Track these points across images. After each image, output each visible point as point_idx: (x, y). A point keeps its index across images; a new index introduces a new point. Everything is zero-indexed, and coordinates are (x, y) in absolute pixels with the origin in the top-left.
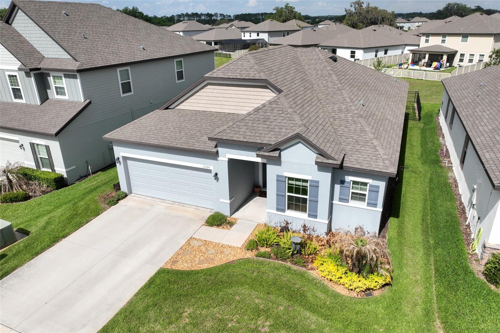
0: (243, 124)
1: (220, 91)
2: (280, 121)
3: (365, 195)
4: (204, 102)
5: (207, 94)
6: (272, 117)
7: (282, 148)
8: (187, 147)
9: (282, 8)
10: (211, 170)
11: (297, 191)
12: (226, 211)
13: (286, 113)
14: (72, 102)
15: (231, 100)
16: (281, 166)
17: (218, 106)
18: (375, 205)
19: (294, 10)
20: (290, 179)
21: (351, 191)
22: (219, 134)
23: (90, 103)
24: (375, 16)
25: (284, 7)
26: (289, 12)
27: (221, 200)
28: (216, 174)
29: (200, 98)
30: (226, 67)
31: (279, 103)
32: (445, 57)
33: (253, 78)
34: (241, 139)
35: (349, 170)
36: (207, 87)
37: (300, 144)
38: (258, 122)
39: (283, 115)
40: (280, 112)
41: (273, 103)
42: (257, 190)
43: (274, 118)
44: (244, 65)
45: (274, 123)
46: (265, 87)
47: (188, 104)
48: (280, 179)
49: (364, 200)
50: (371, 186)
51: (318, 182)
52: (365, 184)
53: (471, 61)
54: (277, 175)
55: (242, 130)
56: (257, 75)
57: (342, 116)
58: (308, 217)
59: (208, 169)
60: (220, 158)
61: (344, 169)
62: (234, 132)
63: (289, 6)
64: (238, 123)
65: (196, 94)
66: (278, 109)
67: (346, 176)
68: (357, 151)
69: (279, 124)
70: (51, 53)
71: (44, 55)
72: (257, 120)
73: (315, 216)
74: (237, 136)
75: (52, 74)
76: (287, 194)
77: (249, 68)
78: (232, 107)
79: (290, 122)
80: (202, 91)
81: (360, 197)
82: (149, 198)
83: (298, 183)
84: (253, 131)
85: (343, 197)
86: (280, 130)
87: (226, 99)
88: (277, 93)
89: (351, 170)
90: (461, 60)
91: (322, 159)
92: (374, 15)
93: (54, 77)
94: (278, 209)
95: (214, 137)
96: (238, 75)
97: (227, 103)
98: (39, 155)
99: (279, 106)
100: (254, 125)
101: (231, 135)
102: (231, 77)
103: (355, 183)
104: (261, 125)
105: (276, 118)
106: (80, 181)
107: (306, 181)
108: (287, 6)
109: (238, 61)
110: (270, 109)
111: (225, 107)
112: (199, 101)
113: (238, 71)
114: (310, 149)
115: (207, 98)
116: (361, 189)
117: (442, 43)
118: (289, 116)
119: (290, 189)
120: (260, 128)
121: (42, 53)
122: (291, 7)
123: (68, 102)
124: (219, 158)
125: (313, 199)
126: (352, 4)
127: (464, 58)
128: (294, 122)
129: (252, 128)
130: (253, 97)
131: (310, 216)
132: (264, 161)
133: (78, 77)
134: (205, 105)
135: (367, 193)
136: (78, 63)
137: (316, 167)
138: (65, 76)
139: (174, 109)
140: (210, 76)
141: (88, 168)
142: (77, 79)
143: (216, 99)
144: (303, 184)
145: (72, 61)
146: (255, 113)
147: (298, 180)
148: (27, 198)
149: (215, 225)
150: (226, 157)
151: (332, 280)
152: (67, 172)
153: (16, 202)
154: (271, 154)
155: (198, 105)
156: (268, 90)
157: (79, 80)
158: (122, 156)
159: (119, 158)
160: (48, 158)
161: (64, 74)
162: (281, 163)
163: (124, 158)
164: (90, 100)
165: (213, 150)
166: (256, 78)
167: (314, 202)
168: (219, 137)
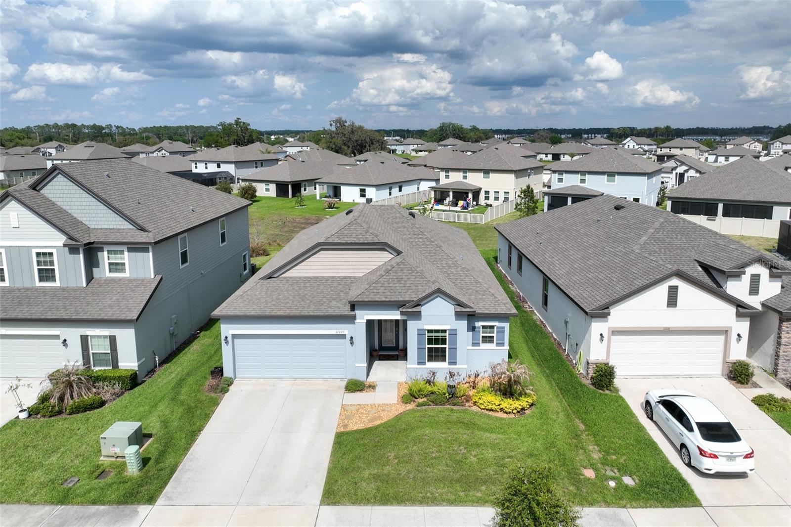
0: (380, 285)
1: (334, 256)
2: (413, 280)
3: (493, 337)
4: (316, 267)
5: (320, 260)
6: (404, 277)
7: (422, 303)
8: (323, 314)
9: (230, 124)
10: (345, 335)
11: (437, 341)
12: (361, 376)
13: (415, 272)
14: (135, 280)
15: (347, 263)
16: (421, 320)
17: (331, 271)
18: (503, 344)
19: (249, 127)
20: (430, 331)
21: (482, 335)
22: (359, 297)
23: (161, 279)
24: (362, 137)
25: (233, 122)
26: (242, 130)
27: (357, 365)
28: (352, 338)
29: (312, 263)
30: (339, 232)
31: (407, 264)
32: (470, 196)
33: (372, 242)
34: (384, 299)
36: (320, 253)
37: (439, 298)
38: (393, 283)
39: (413, 274)
40: (410, 272)
41: (400, 264)
42: (375, 354)
43: (407, 277)
44: (357, 230)
45: (408, 282)
46: (384, 250)
47: (297, 271)
48: (421, 333)
49: (492, 342)
50: (498, 328)
51: (456, 330)
52: (492, 327)
53: (497, 199)
54: (417, 329)
55: (380, 291)
56: (375, 239)
57: (453, 270)
58: (449, 365)
59: (343, 333)
60: (357, 321)
61: (476, 316)
62: (373, 294)
63: (241, 122)
64: (374, 285)
65: (307, 261)
66: (407, 269)
67: (476, 323)
68: (481, 299)
69: (414, 283)
70: (102, 223)
71: (89, 226)
72: (391, 280)
73: (455, 363)
74: (378, 296)
75: (106, 248)
76: (427, 346)
77: (364, 232)
78: (347, 271)
79: (423, 280)
80: (314, 256)
81: (488, 340)
82: (262, 380)
83: (437, 334)
84: (392, 291)
85: (475, 342)
86: (417, 288)
87: (341, 263)
88: (396, 254)
89: (483, 316)
90: (487, 198)
91: (459, 309)
92: (360, 136)
93: (109, 252)
94: (419, 363)
95: (355, 300)
96: (355, 239)
97: (342, 267)
98: (92, 350)
99: (407, 267)
100: (391, 285)
101: (371, 296)
102: (349, 242)
103: (484, 327)
104: (398, 285)
105: (409, 277)
106: (150, 377)
107: (444, 331)
108: (237, 122)
109: (349, 225)
110: (400, 269)
111: (340, 271)
112: (309, 267)
113: (354, 235)
114: (448, 302)
115: (319, 264)
116: (490, 333)
117: (463, 179)
118: (419, 274)
119: (430, 341)
120: (398, 288)
121: (87, 223)
122: (244, 123)
123: (130, 280)
125: (453, 347)
126: (332, 122)
127: (490, 196)
128: (427, 280)
129: (389, 288)
130: (371, 259)
131: (450, 363)
132: (405, 318)
133: (150, 249)
134: (317, 271)
135: (495, 335)
136: (150, 234)
137: (454, 317)
138: (130, 250)
139: (278, 278)
140: (325, 242)
141: (155, 360)
142: (149, 252)
143: (330, 263)
144: (440, 334)
145: (138, 232)
146: (387, 274)
147: (437, 331)
148: (102, 404)
149: (358, 391)
150: (363, 319)
151: (491, 410)
152: (138, 366)
153: (90, 410)
154: (414, 309)
155: (308, 271)
156: (386, 252)
157: (151, 254)
158: (232, 335)
159: (226, 338)
160: (109, 352)
161: (128, 247)
162: (421, 317)
163: (235, 336)
164: (161, 276)
165: (352, 313)
166: (375, 241)
167: (454, 349)
168: (360, 300)
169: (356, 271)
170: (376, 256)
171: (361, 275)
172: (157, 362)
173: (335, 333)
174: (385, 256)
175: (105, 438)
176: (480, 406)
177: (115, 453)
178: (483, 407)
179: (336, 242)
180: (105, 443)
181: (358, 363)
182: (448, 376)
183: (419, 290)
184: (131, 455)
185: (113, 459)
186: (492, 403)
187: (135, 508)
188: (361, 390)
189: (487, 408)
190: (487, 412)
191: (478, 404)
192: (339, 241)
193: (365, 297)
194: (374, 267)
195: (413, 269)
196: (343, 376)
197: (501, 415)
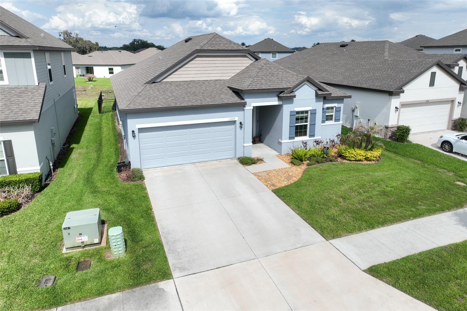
1: (207, 62)
2: (281, 74)
3: (332, 115)
5: (196, 66)
10: (235, 121)
11: (302, 120)
13: (279, 69)
14: (17, 88)
16: (293, 104)
17: (205, 75)
18: (339, 120)
20: (298, 113)
21: (327, 114)
22: (249, 87)
23: (46, 86)
27: (245, 145)
28: (241, 123)
30: (209, 42)
33: (238, 49)
35: (329, 99)
36: (195, 60)
37: (305, 85)
44: (222, 41)
45: (279, 76)
47: (176, 76)
48: (292, 114)
49: (331, 119)
50: (336, 108)
51: (315, 110)
52: (332, 108)
54: (290, 111)
55: (263, 82)
59: (234, 120)
61: (327, 99)
62: (259, 84)
64: (256, 79)
65: (185, 66)
66: (273, 67)
67: (324, 105)
69: (283, 76)
73: (314, 135)
76: (295, 124)
77: (228, 42)
78: (217, 75)
80: (191, 63)
81: (329, 118)
82: (165, 168)
83: (302, 115)
84: (271, 82)
85: (323, 120)
86: (288, 79)
87: (213, 68)
88: (254, 60)
91: (319, 92)
94: (290, 138)
95: (248, 89)
97: (213, 72)
100: (268, 78)
101: (258, 86)
102: (220, 49)
103: (328, 109)
104: (273, 78)
105: (277, 72)
106: (50, 181)
107: (307, 112)
109: (214, 38)
110: (268, 67)
111: (212, 75)
112: (187, 72)
113: (222, 45)
114: (311, 88)
115: (194, 69)
116: (331, 112)
118: (283, 70)
119: (297, 121)
123: (10, 88)
124: (246, 108)
125: (313, 123)
128: (290, 74)
129: (268, 80)
130: (236, 65)
131: (311, 136)
132: (281, 103)
133: (32, 54)
134: (193, 76)
135: (334, 114)
136: (29, 40)
137: (315, 100)
138: (6, 55)
139: (161, 82)
140: (201, 49)
141: (49, 165)
142: (31, 58)
143: (204, 69)
144: (305, 115)
145: (13, 39)
146: (261, 71)
147: (302, 112)
148: (19, 207)
149: (252, 164)
150: (251, 106)
151: (360, 160)
152: (41, 170)
153: (7, 214)
154: (291, 95)
155: (186, 76)
156: (247, 59)
157: (33, 59)
158: (139, 129)
159: (133, 132)
160: (5, 158)
161: (4, 53)
162: (293, 101)
163: (141, 130)
164: (45, 84)
165: (243, 101)
166: (240, 49)
167: (313, 125)
168: (252, 89)
169: (224, 75)
170: (239, 62)
171: (228, 78)
172: (52, 167)
173: (228, 120)
174: (246, 62)
175: (69, 228)
176: (351, 159)
177: (83, 242)
178: (353, 159)
179: (210, 49)
180: (69, 234)
181: (246, 143)
182: (315, 144)
183: (290, 81)
184: (118, 237)
185: (81, 249)
186: (361, 155)
187: (154, 286)
188: (254, 163)
189: (357, 159)
190: (357, 162)
191: (348, 158)
192: (212, 49)
193: (254, 86)
194: (238, 71)
195: (277, 67)
196: (232, 156)
197: (366, 162)
